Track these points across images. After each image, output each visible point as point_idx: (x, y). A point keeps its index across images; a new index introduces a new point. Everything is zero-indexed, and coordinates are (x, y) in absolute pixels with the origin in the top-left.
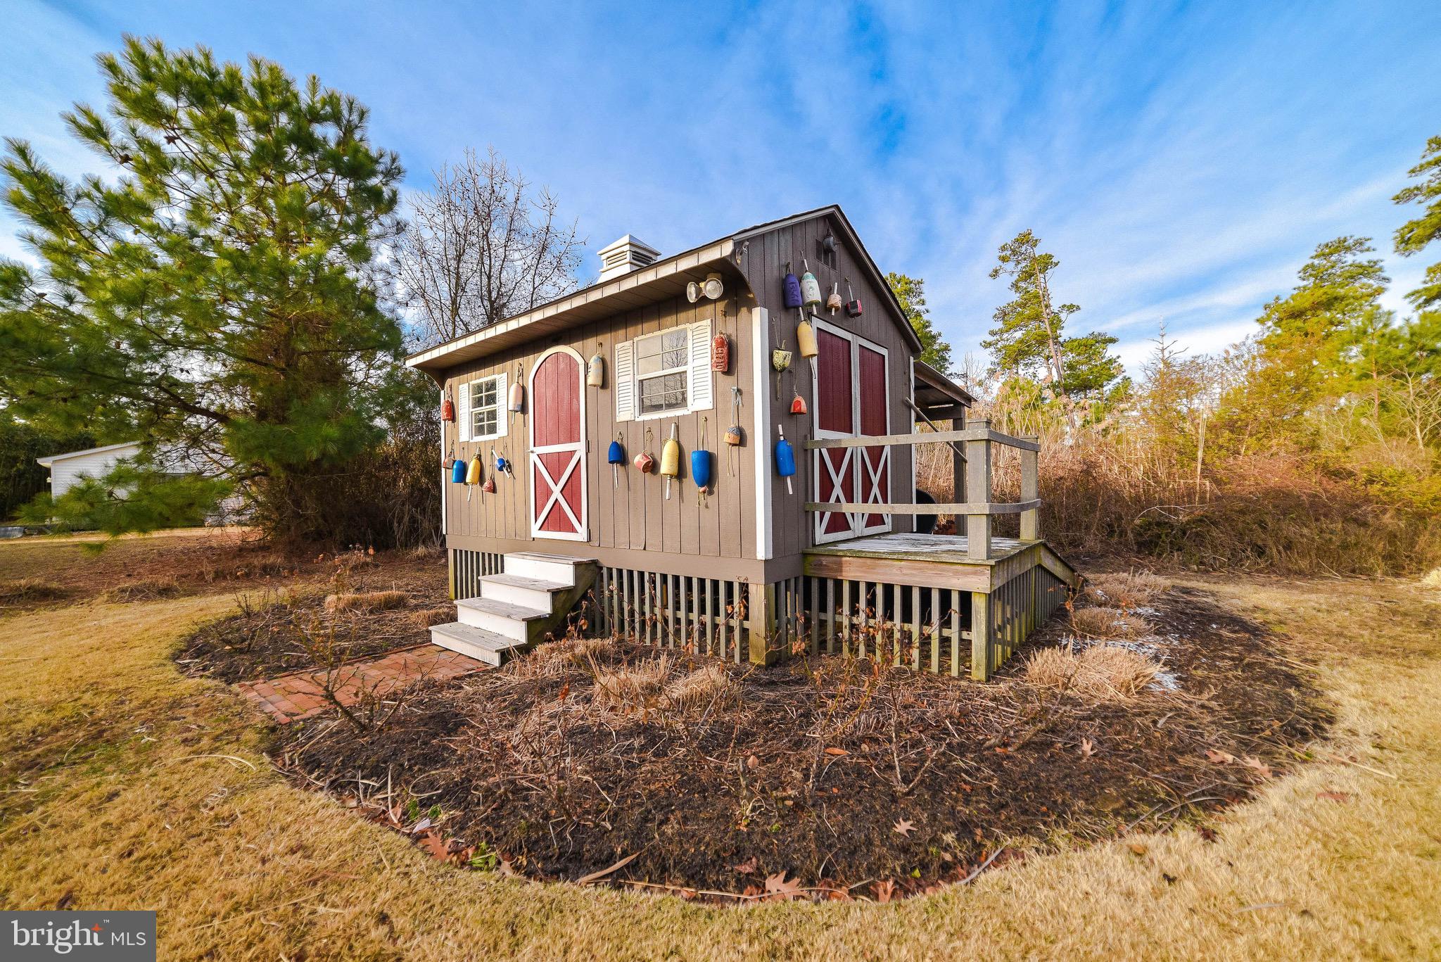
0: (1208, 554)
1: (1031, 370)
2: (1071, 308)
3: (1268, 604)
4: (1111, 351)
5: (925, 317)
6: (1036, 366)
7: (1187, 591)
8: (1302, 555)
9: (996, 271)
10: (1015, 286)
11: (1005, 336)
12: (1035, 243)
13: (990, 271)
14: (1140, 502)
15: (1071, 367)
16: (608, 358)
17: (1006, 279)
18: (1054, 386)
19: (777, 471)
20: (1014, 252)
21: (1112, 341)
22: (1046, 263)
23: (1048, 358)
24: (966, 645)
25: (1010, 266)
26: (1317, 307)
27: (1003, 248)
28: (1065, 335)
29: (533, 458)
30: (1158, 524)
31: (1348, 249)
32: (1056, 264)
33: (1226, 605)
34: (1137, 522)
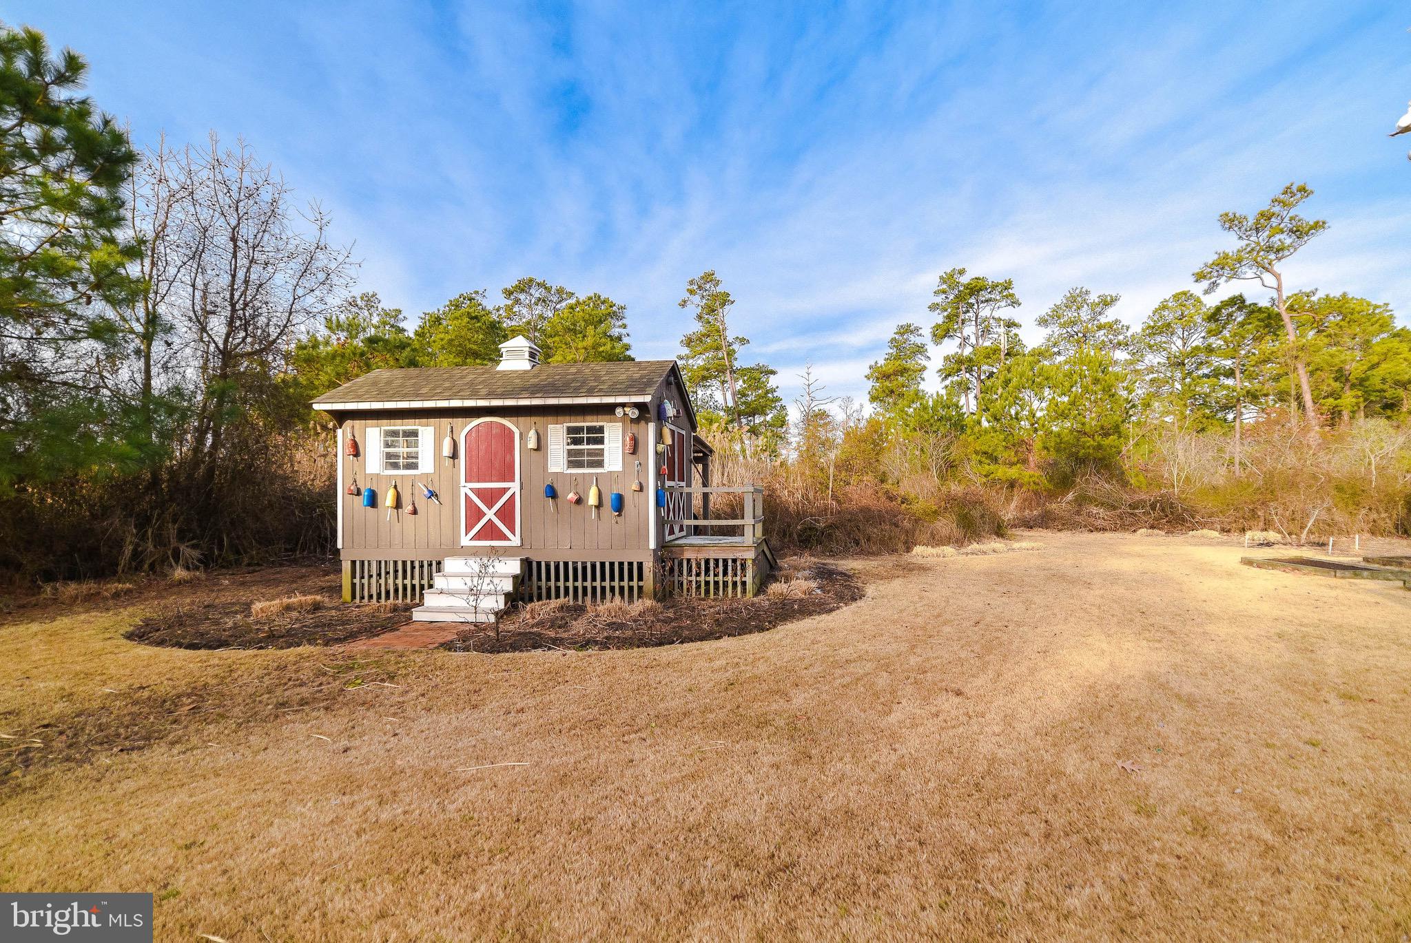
0: (834, 545)
1: (709, 392)
2: (743, 341)
3: (857, 567)
4: (773, 381)
5: (626, 340)
6: (714, 388)
7: (824, 564)
8: (875, 543)
9: (685, 302)
10: (700, 317)
11: (691, 361)
12: (717, 283)
13: (680, 301)
14: (800, 515)
15: (743, 394)
16: (541, 433)
17: (693, 309)
18: (728, 410)
19: (659, 503)
20: (700, 288)
21: (773, 373)
22: (725, 300)
23: (723, 382)
24: (744, 583)
25: (696, 299)
26: (896, 373)
27: (691, 283)
28: (737, 365)
29: (463, 491)
30: (810, 529)
31: (912, 332)
32: (733, 302)
33: (840, 569)
34: (799, 527)
